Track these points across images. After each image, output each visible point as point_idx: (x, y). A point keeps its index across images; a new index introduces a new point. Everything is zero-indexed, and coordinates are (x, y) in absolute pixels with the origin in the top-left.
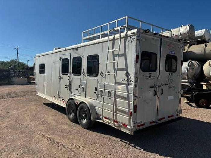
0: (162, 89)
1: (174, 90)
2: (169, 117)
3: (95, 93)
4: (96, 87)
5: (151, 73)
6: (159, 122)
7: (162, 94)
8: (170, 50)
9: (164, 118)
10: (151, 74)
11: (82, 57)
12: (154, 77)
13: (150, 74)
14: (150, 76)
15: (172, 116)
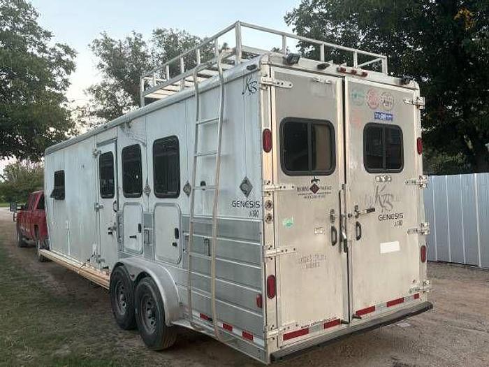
0: (358, 224)
1: (400, 223)
2: (390, 304)
3: (175, 244)
4: (178, 227)
5: (317, 177)
6: (355, 322)
7: (358, 238)
8: (375, 108)
9: (372, 309)
10: (316, 180)
11: (141, 144)
12: (329, 191)
13: (312, 181)
14: (315, 189)
15: (400, 301)
